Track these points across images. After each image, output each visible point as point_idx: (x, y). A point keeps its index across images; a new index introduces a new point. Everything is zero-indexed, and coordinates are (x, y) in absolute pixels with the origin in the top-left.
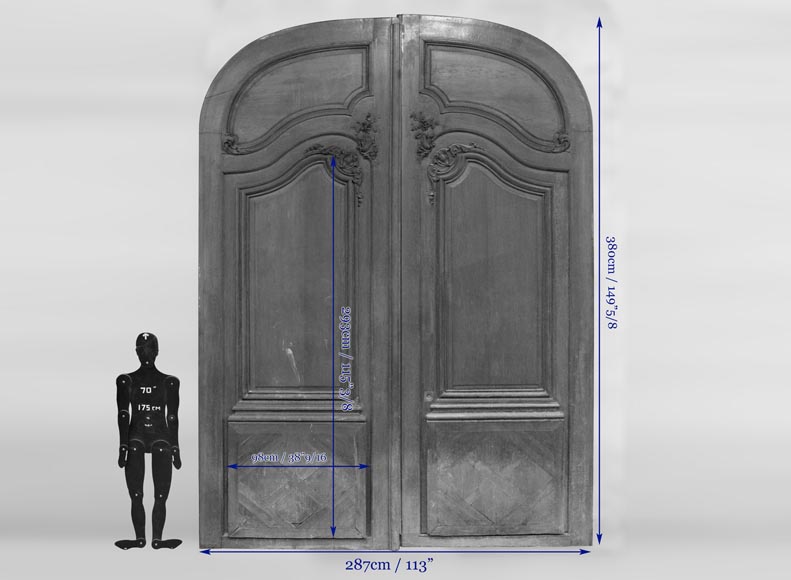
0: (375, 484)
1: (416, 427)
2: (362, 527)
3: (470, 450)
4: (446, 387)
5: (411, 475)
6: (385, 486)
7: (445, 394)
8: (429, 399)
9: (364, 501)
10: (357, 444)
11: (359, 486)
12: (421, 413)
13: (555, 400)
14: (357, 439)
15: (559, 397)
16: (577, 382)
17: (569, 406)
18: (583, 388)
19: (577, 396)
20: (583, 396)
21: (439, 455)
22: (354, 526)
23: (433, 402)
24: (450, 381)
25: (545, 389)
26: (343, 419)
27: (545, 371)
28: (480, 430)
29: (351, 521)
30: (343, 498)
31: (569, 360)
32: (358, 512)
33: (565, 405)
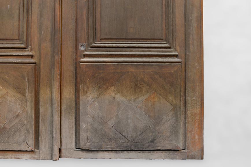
0: (42, 110)
1: (72, 69)
2: (31, 142)
3: (112, 85)
4: (95, 40)
5: (69, 104)
6: (49, 111)
7: (94, 45)
8: (82, 48)
9: (33, 123)
10: (28, 80)
11: (29, 111)
12: (76, 59)
13: (175, 50)
14: (28, 75)
15: (178, 48)
16: (191, 37)
17: (185, 54)
18: (195, 41)
19: (191, 47)
20: (195, 47)
21: (88, 88)
22: (25, 141)
23: (85, 50)
24: (98, 36)
25: (168, 42)
26: (18, 61)
27: (167, 29)
28: (119, 71)
29: (23, 137)
30: (17, 121)
31: (185, 21)
32: (28, 131)
33: (183, 55)
